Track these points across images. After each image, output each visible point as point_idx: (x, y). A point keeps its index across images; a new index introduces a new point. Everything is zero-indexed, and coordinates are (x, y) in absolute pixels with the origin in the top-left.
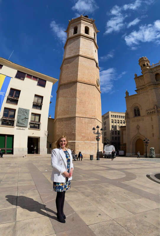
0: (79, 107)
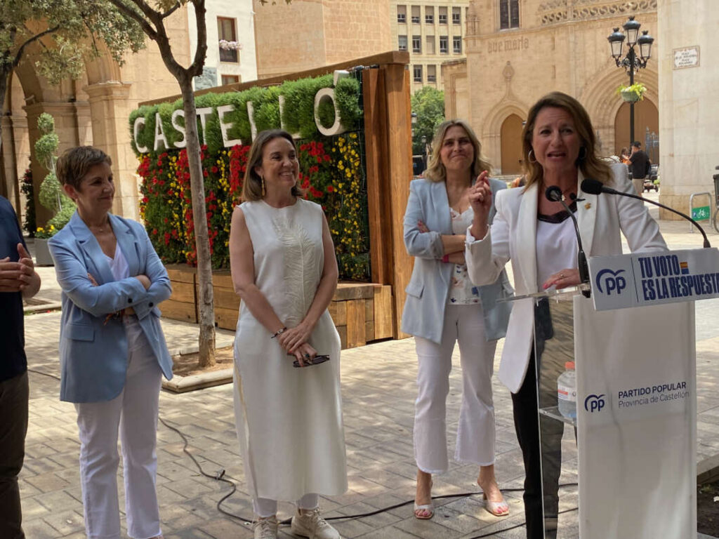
0: (332, 36)
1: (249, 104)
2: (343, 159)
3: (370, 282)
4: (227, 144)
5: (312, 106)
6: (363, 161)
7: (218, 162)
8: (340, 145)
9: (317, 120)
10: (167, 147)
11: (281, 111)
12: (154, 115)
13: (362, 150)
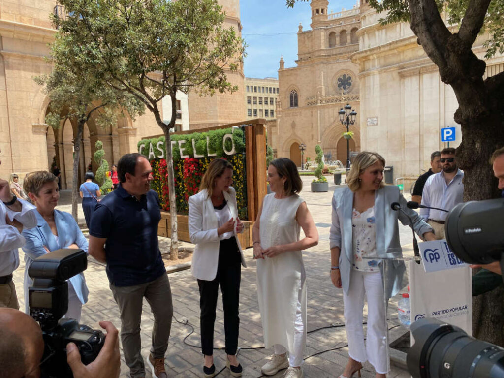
1: (193, 140)
2: (236, 165)
3: (248, 220)
4: (182, 157)
5: (222, 142)
6: (245, 166)
7: (178, 165)
8: (235, 159)
9: (224, 148)
10: (154, 157)
11: (208, 143)
12: (149, 143)
13: (245, 161)
